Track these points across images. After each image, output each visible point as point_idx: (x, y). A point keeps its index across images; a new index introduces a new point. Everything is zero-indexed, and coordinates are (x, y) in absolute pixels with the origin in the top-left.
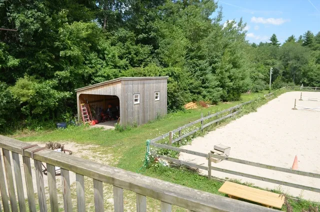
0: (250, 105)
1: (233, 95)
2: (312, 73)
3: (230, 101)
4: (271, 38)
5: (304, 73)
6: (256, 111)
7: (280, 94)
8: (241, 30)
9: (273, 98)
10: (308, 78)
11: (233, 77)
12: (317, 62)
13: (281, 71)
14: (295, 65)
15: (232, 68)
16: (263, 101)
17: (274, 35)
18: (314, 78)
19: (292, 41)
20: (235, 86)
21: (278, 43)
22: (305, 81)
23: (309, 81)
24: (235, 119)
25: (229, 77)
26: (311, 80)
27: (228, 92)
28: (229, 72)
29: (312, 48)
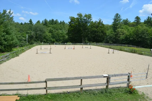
0: (15, 53)
1: (8, 49)
2: (47, 37)
3: (6, 52)
4: (29, 21)
5: (44, 37)
6: (19, 56)
7: (32, 47)
8: (11, 15)
9: (29, 49)
10: (46, 39)
11: (7, 40)
12: (49, 33)
13: (34, 36)
14: (40, 34)
15: (6, 35)
16: (23, 51)
17: (31, 19)
18: (48, 39)
19: (39, 23)
20: (8, 44)
21: (33, 23)
22: (45, 41)
23: (46, 40)
24: (5, 61)
25: (5, 39)
26: (47, 40)
27: (5, 47)
28: (4, 37)
29: (47, 26)
